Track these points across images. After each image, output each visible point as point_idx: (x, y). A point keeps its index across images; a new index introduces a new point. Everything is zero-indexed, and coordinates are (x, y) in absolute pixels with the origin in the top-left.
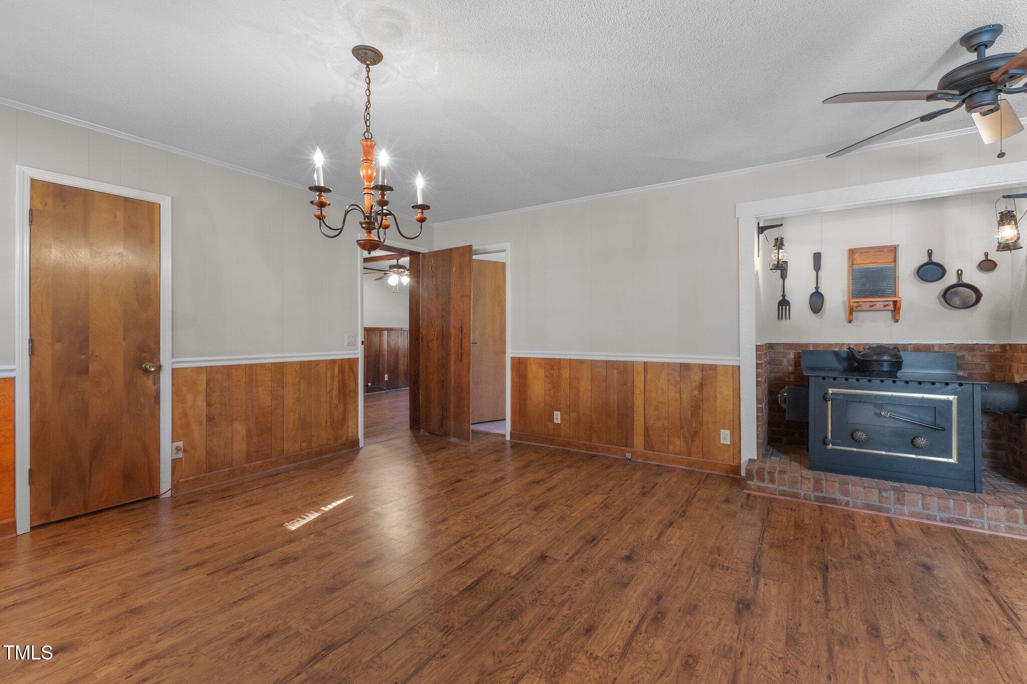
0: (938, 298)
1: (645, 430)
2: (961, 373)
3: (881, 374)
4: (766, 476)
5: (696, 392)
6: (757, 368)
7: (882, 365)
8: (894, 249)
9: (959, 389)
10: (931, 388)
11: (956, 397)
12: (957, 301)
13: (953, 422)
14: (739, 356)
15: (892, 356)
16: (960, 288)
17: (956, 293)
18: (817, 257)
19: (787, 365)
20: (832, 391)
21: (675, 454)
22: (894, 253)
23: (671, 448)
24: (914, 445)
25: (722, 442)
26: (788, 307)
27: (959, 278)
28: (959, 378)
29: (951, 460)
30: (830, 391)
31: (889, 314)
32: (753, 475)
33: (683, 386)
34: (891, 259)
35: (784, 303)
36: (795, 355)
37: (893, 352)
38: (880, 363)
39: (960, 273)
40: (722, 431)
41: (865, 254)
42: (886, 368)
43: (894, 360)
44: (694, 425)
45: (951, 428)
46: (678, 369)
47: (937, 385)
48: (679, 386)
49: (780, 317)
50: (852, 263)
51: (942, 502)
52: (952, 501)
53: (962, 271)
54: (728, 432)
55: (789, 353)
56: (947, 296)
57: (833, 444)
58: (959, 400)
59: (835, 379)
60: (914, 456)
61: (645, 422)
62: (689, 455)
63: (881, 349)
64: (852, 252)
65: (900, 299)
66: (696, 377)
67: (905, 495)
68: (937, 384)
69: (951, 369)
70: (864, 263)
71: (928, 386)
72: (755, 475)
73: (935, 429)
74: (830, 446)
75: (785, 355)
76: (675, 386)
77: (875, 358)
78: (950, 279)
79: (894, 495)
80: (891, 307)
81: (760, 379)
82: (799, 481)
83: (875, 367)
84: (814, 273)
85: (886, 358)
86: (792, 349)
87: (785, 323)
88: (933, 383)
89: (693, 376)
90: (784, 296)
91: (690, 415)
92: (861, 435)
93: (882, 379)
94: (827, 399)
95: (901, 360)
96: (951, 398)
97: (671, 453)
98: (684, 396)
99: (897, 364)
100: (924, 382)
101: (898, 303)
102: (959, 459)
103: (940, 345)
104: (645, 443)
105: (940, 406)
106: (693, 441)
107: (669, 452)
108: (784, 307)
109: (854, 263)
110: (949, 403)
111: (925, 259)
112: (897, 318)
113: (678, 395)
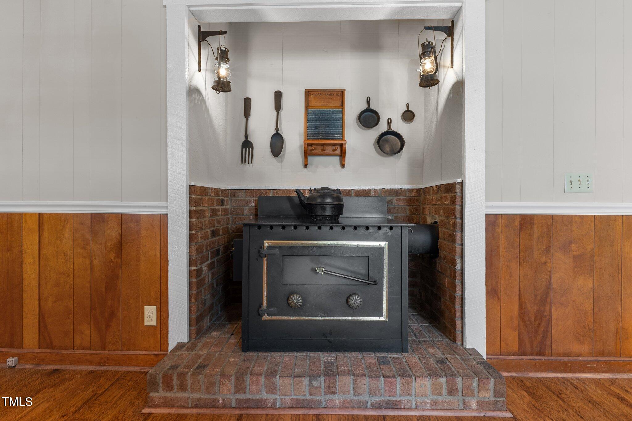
0: (374, 145)
1: (39, 318)
2: (390, 217)
3: (325, 219)
4: (176, 381)
5: (112, 256)
6: (190, 217)
7: (324, 209)
8: (341, 93)
9: (390, 233)
10: (366, 233)
11: (387, 242)
12: (387, 148)
13: (384, 272)
14: (167, 201)
15: (333, 198)
16: (390, 136)
17: (387, 141)
18: (278, 96)
19: (248, 214)
20: (268, 243)
21: (84, 348)
22: (341, 97)
23: (78, 341)
24: (349, 306)
25: (146, 323)
26: (251, 149)
27: (389, 126)
28: (389, 221)
29: (382, 319)
30: (266, 243)
31: (337, 159)
32: (157, 383)
33: (95, 247)
34: (339, 104)
35: (247, 145)
36: (255, 202)
37: (335, 195)
38: (323, 206)
39: (389, 122)
40: (147, 308)
41: (318, 96)
42: (328, 212)
43: (336, 203)
44: (109, 304)
45: (382, 280)
46: (89, 223)
47: (371, 230)
48: (89, 248)
49: (243, 161)
50: (307, 106)
51: (373, 382)
52: (382, 379)
53: (391, 120)
54: (154, 308)
55: (250, 201)
56: (381, 141)
57: (268, 315)
58: (389, 246)
59: (271, 227)
60: (349, 318)
61: (40, 306)
62: (103, 348)
63: (325, 192)
64: (308, 93)
65: (345, 142)
66: (113, 233)
67: (336, 380)
68: (370, 228)
69: (382, 213)
70: (318, 105)
71: (362, 231)
72: (161, 382)
73: (368, 284)
74: (266, 317)
75: (247, 203)
76: (84, 248)
77: (319, 200)
78: (383, 127)
79: (325, 382)
80: (338, 152)
81: (194, 232)
82: (217, 381)
83: (319, 212)
84: (275, 113)
85: (329, 200)
86: (253, 196)
87: (248, 167)
88: (367, 228)
89: (109, 232)
90: (246, 136)
91: (104, 290)
92: (296, 299)
93: (331, 225)
94: (262, 255)
95: (343, 203)
96: (383, 244)
97: (78, 349)
98: (95, 262)
99: (339, 208)
100: (359, 226)
101: (344, 146)
102: (388, 316)
103: (375, 190)
104: (39, 338)
105: (372, 254)
106: (108, 327)
107: (76, 348)
108: (247, 149)
109: (310, 105)
110: (381, 249)
111: (365, 107)
112: (343, 163)
113: (88, 261)
